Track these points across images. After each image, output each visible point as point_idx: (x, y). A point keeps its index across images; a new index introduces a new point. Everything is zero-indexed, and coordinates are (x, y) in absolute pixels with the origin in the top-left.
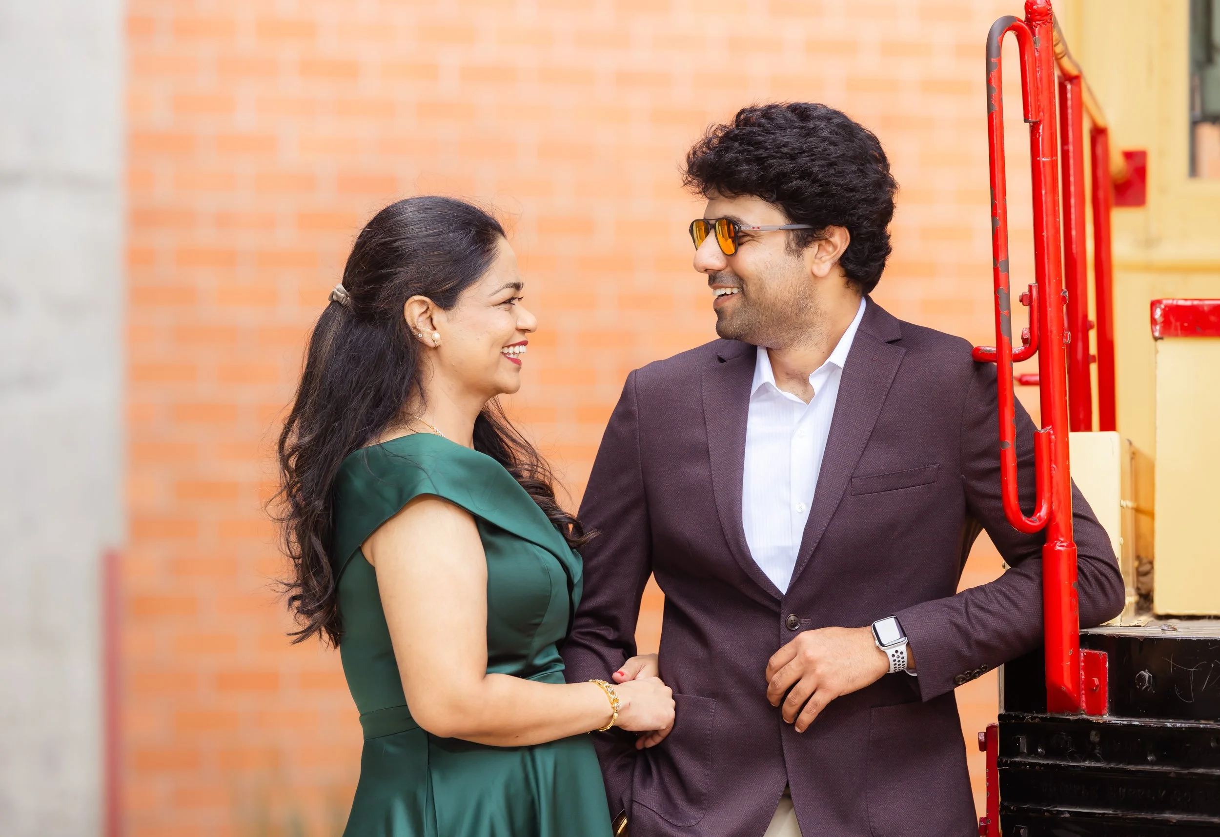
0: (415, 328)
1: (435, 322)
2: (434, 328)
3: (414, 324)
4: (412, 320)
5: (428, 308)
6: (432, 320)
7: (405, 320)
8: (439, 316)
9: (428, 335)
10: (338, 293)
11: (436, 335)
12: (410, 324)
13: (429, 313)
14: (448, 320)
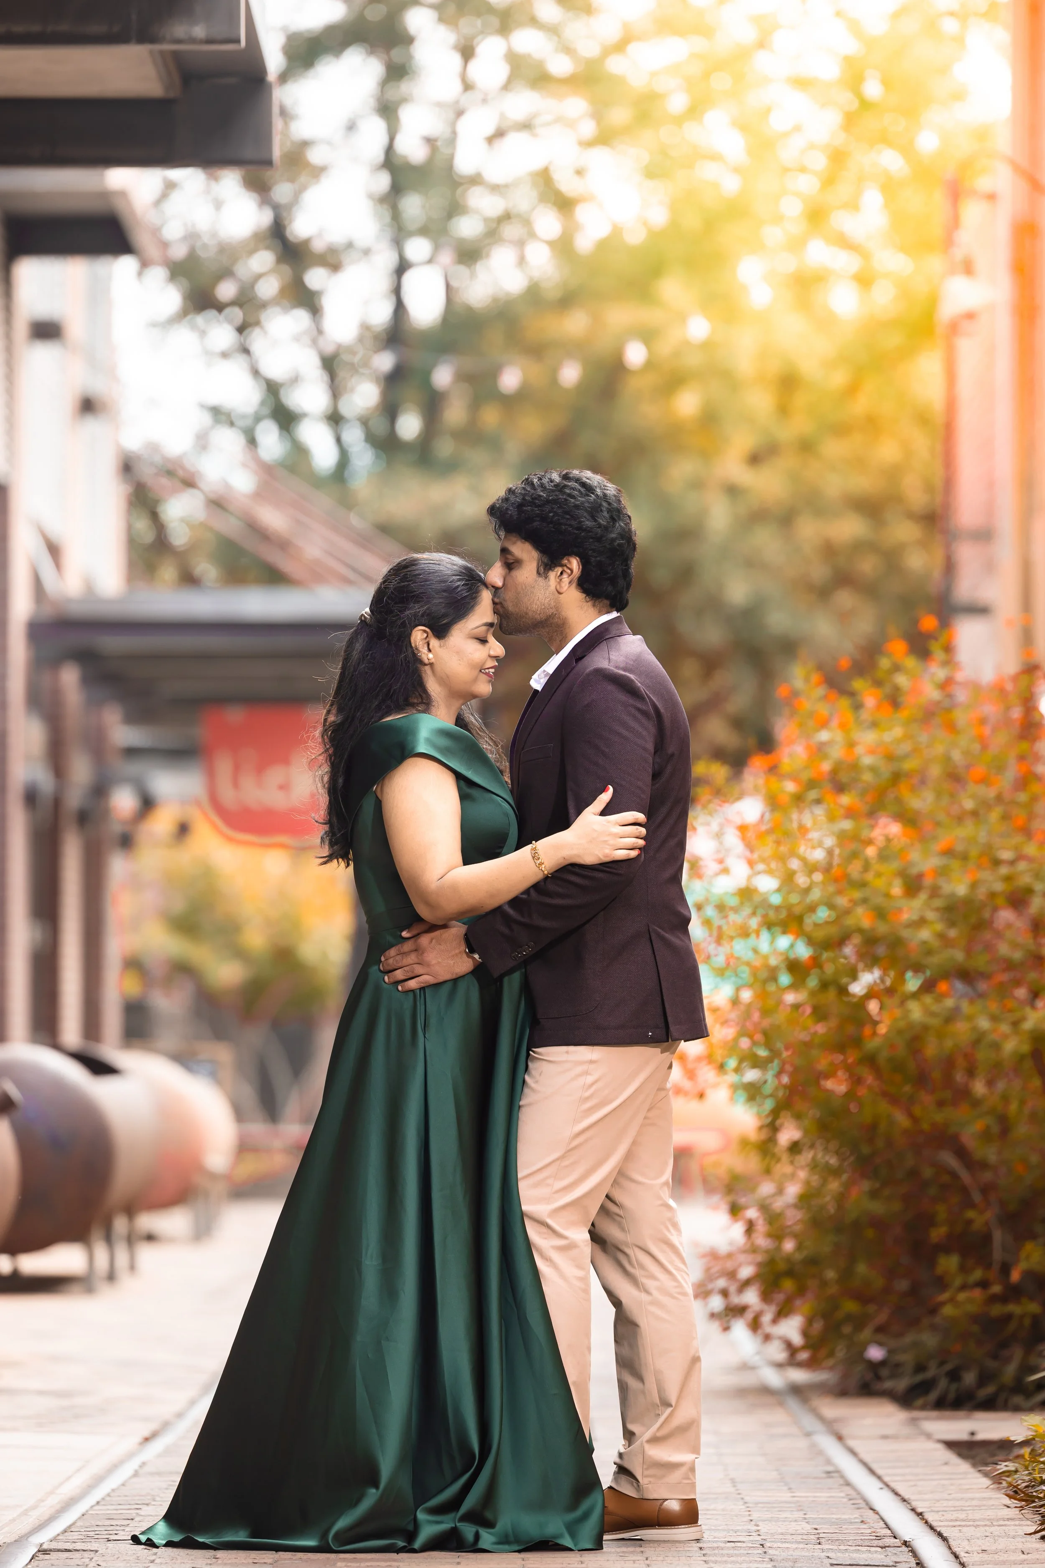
0: (417, 649)
1: (431, 647)
2: (430, 650)
3: (416, 646)
4: (415, 642)
5: (427, 636)
6: (428, 645)
7: (410, 641)
8: (434, 642)
9: (426, 656)
10: (366, 615)
11: (431, 656)
12: (413, 645)
13: (427, 640)
14: (440, 646)
